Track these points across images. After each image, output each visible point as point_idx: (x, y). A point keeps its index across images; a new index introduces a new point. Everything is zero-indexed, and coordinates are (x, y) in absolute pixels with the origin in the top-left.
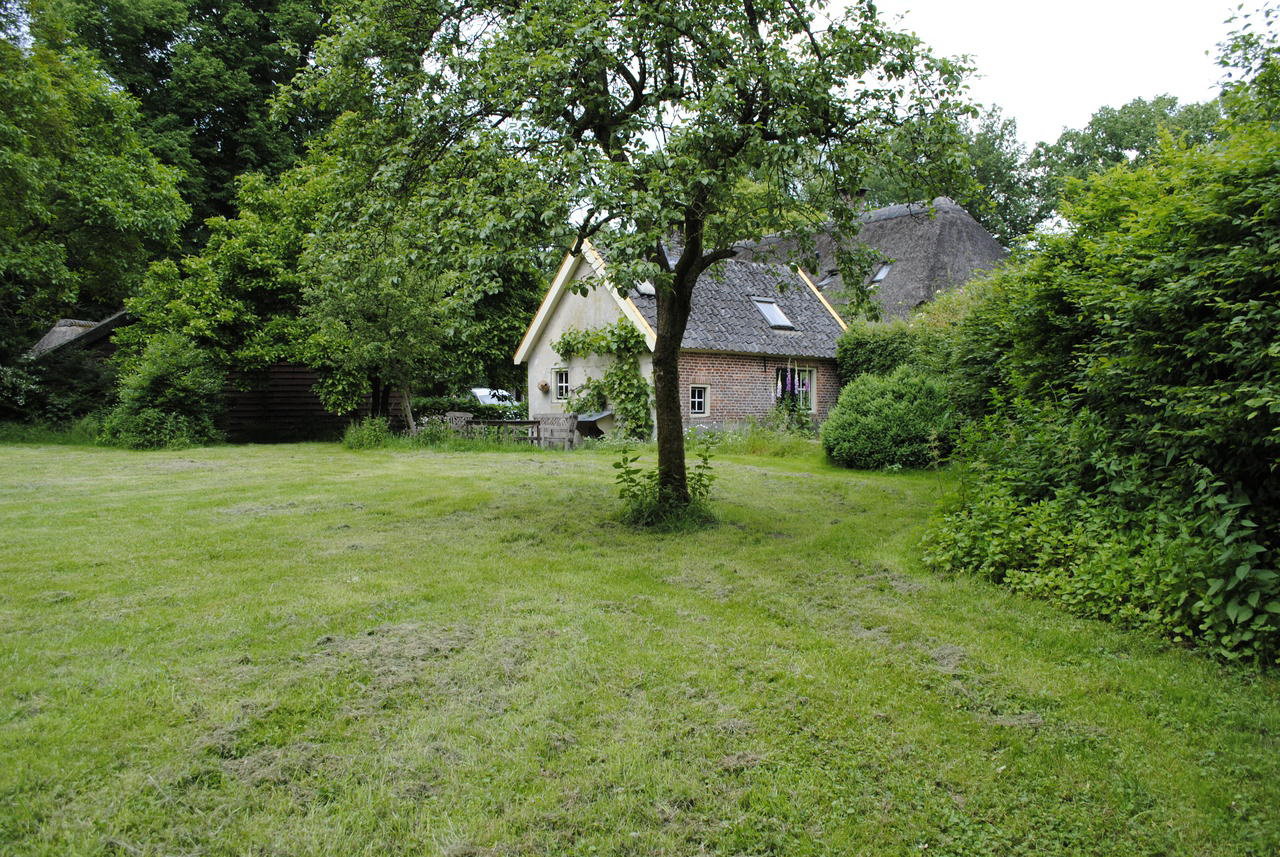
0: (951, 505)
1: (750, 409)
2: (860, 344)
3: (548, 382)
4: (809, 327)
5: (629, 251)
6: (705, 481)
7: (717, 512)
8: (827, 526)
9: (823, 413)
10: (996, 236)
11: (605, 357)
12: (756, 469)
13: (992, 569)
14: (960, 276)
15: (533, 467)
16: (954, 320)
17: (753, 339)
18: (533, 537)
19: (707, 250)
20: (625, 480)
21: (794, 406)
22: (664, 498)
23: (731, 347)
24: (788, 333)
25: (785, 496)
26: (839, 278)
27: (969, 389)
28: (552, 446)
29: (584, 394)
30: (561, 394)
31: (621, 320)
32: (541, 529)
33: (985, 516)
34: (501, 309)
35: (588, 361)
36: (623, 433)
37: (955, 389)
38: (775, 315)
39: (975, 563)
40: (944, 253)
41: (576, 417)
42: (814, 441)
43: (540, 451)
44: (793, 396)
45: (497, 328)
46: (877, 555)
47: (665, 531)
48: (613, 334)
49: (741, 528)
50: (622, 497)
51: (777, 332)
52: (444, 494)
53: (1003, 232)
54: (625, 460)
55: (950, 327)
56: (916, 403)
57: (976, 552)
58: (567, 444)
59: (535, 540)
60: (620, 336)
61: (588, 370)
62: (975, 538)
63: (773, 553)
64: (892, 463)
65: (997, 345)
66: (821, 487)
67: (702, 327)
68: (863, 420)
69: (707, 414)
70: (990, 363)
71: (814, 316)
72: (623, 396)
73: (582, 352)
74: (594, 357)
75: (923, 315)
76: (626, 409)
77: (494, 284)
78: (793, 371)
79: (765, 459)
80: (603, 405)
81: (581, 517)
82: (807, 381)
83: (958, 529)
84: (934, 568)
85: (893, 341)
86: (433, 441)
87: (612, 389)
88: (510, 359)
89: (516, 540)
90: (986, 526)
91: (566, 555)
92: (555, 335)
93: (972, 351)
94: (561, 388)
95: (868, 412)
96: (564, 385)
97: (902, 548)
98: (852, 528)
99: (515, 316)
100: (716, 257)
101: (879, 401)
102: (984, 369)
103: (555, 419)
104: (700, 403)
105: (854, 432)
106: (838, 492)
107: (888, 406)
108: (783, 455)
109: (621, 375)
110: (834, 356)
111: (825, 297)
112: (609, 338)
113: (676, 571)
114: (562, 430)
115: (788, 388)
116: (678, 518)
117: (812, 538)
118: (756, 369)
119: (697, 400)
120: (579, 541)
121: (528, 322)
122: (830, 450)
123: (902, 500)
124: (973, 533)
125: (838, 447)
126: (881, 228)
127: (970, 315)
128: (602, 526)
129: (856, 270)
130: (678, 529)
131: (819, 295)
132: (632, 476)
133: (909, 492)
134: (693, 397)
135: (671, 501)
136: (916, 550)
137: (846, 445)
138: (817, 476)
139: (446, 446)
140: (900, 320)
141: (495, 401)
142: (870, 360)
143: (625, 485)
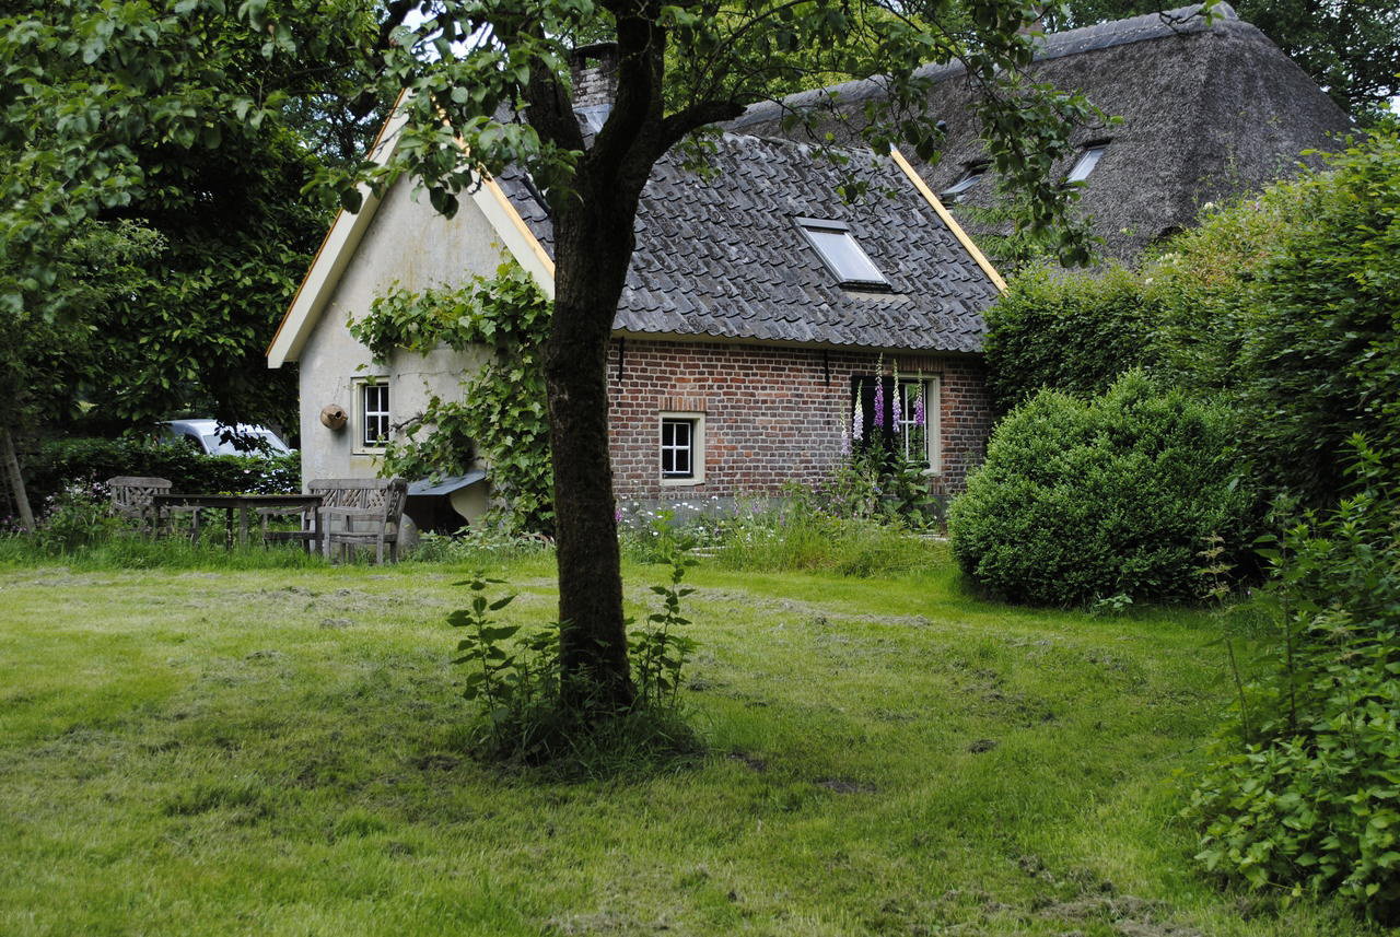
0: (1260, 717)
1: (795, 466)
2: (1035, 321)
3: (344, 406)
4: (924, 285)
5: (460, 95)
6: (672, 653)
7: (703, 727)
8: (963, 759)
9: (955, 476)
10: (1325, 89)
11: (471, 351)
12: (803, 605)
13: (1372, 890)
14: (1251, 173)
15: (292, 606)
16: (1246, 268)
17: (801, 311)
18: (246, 799)
19: (674, 102)
20: (478, 654)
21: (891, 459)
22: (573, 696)
23: (749, 329)
24: (876, 298)
25: (868, 676)
26: (992, 178)
27: (1284, 425)
28: (350, 555)
29: (423, 435)
30: (374, 435)
31: (504, 270)
32: (269, 777)
33: (1349, 753)
34: (238, 245)
35: (432, 364)
36: (508, 524)
37: (1251, 424)
38: (849, 257)
39: (1330, 872)
40: (1217, 124)
41: (401, 488)
42: (935, 538)
43: (319, 566)
44: (890, 439)
45: (229, 286)
46: (1083, 841)
47: (574, 777)
48: (487, 300)
49: (759, 766)
50: (470, 694)
51: (852, 296)
52: (59, 681)
53: (1337, 81)
54: (480, 604)
55: (1238, 285)
56: (1162, 456)
57: (1331, 843)
58: (381, 549)
59: (253, 809)
60: (503, 304)
61: (434, 382)
62: (1326, 809)
63: (829, 839)
64: (1110, 591)
65: (1348, 325)
66: (953, 652)
67: (686, 284)
68: (1043, 494)
69: (699, 478)
70: (1333, 365)
71: (935, 260)
72: (509, 441)
73: (418, 342)
74: (445, 352)
75: (1176, 259)
76: (515, 468)
77: (121, 181)
78: (888, 381)
79: (825, 582)
80: (466, 461)
81: (376, 741)
82: (918, 404)
83: (1279, 784)
84: (1227, 881)
85: (1108, 315)
86: (71, 546)
87: (485, 425)
88: (260, 356)
89: (205, 807)
90: (1355, 781)
91: (320, 848)
92: (359, 302)
93: (1291, 339)
94: (373, 420)
95: (1056, 476)
96: (380, 414)
97: (1142, 820)
98: (1022, 761)
99: (271, 261)
100: (698, 118)
101: (1080, 451)
102: (1320, 380)
103: (357, 493)
104: (682, 455)
105: (1023, 524)
106: (989, 667)
107: (1101, 462)
108: (865, 573)
109: (505, 391)
110: (978, 348)
111: (958, 220)
112: (478, 310)
113: (585, 895)
114: (372, 518)
115: (879, 419)
116: (605, 747)
117: (926, 792)
118: (806, 377)
119: (675, 447)
120: (359, 811)
121: (300, 273)
122: (969, 561)
123: (1137, 686)
124: (1321, 795)
125: (988, 556)
126: (1080, 67)
127: (1283, 257)
128: (423, 766)
129: (1028, 144)
130: (603, 772)
131: (945, 214)
132: (496, 643)
133: (1150, 664)
134: (667, 441)
135: (588, 703)
136: (1180, 825)
137: (1007, 551)
138: (941, 624)
139: (101, 555)
140: (1123, 269)
141: (228, 449)
142: (1058, 358)
143: (477, 666)
